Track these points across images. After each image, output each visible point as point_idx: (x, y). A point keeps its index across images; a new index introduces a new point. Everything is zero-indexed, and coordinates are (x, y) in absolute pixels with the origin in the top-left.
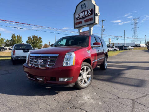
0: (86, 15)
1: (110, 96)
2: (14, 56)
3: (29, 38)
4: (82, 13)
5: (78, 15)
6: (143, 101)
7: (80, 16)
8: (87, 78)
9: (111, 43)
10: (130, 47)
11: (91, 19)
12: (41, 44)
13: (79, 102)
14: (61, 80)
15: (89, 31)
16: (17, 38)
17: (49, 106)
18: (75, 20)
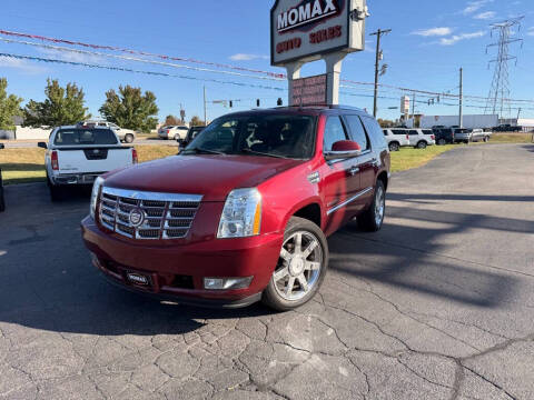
0: (317, 15)
1: (381, 343)
2: (56, 173)
3: (111, 97)
4: (301, 8)
5: (285, 14)
6: (494, 365)
7: (293, 17)
8: (306, 273)
9: (409, 113)
10: (476, 133)
11: (335, 32)
12: (153, 117)
13: (273, 364)
14: (212, 283)
15: (326, 75)
16: (65, 96)
17: (167, 378)
18: (276, 33)
